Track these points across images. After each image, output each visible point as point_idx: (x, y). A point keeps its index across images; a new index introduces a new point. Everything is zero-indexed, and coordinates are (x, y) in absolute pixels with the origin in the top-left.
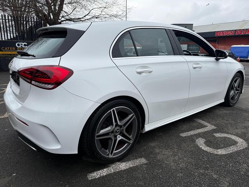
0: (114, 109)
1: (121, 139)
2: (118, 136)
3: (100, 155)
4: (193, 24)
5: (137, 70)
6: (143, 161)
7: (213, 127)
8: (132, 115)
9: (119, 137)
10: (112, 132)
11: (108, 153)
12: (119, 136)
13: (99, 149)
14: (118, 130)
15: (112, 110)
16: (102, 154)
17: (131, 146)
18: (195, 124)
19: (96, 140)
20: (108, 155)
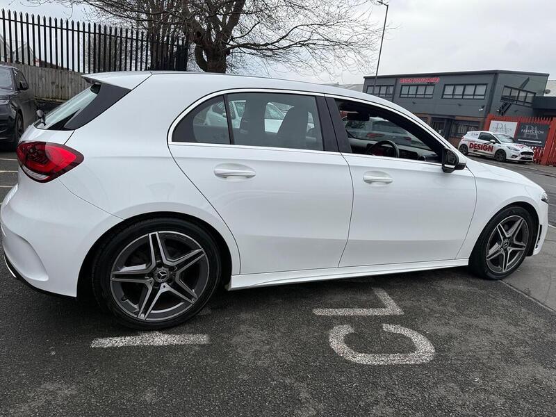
0: (156, 233)
1: (169, 291)
2: (162, 285)
3: (120, 310)
4: (548, 75)
5: (216, 170)
6: (203, 339)
7: (398, 311)
8: (197, 251)
9: (164, 287)
10: (151, 275)
11: (138, 310)
12: (165, 284)
13: (118, 299)
14: (163, 273)
15: (150, 234)
16: (124, 309)
17: (191, 308)
18: (364, 298)
19: (111, 282)
20: (137, 313)
